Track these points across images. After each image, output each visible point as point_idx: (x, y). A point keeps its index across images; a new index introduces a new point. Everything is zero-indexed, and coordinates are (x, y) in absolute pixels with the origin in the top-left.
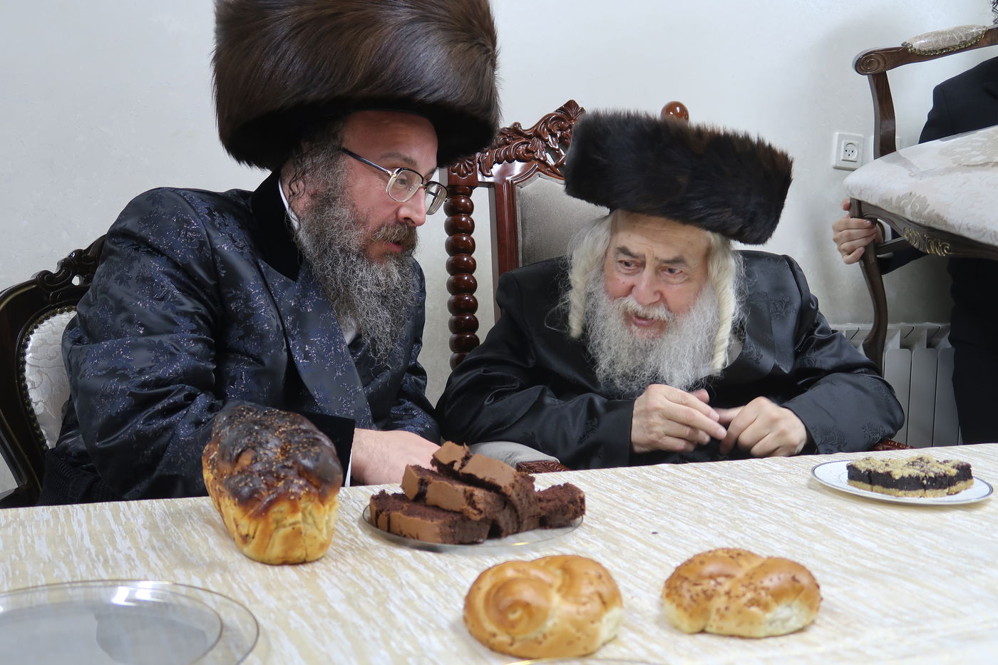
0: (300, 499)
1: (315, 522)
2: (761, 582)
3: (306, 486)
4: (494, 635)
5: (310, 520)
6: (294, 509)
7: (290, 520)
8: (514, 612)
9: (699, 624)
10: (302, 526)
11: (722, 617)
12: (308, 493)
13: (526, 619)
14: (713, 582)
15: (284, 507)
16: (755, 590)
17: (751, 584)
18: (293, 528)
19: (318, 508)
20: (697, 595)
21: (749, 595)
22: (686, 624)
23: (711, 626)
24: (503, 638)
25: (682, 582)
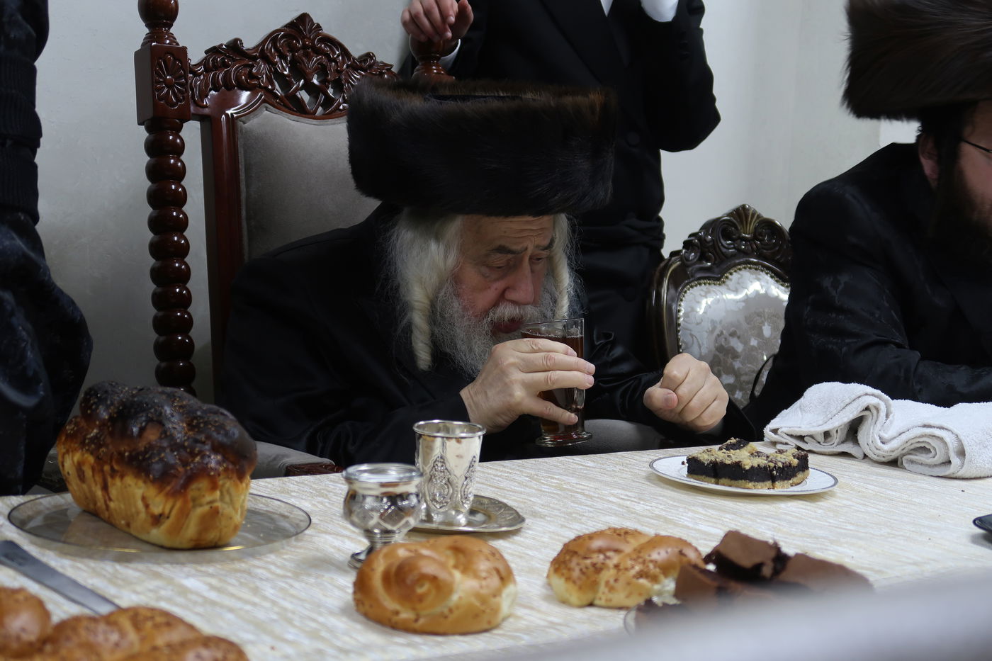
0: (219, 475)
1: (231, 500)
2: (650, 556)
3: (224, 461)
4: (397, 613)
5: (227, 498)
6: (214, 487)
7: (208, 498)
8: (422, 586)
9: (588, 597)
10: (218, 504)
11: (611, 589)
12: (226, 470)
13: (434, 592)
14: (602, 557)
15: (203, 484)
16: (644, 562)
17: (639, 557)
18: (211, 507)
19: (237, 486)
20: (587, 568)
21: (637, 568)
22: (574, 598)
23: (600, 599)
24: (406, 615)
25: (572, 556)
